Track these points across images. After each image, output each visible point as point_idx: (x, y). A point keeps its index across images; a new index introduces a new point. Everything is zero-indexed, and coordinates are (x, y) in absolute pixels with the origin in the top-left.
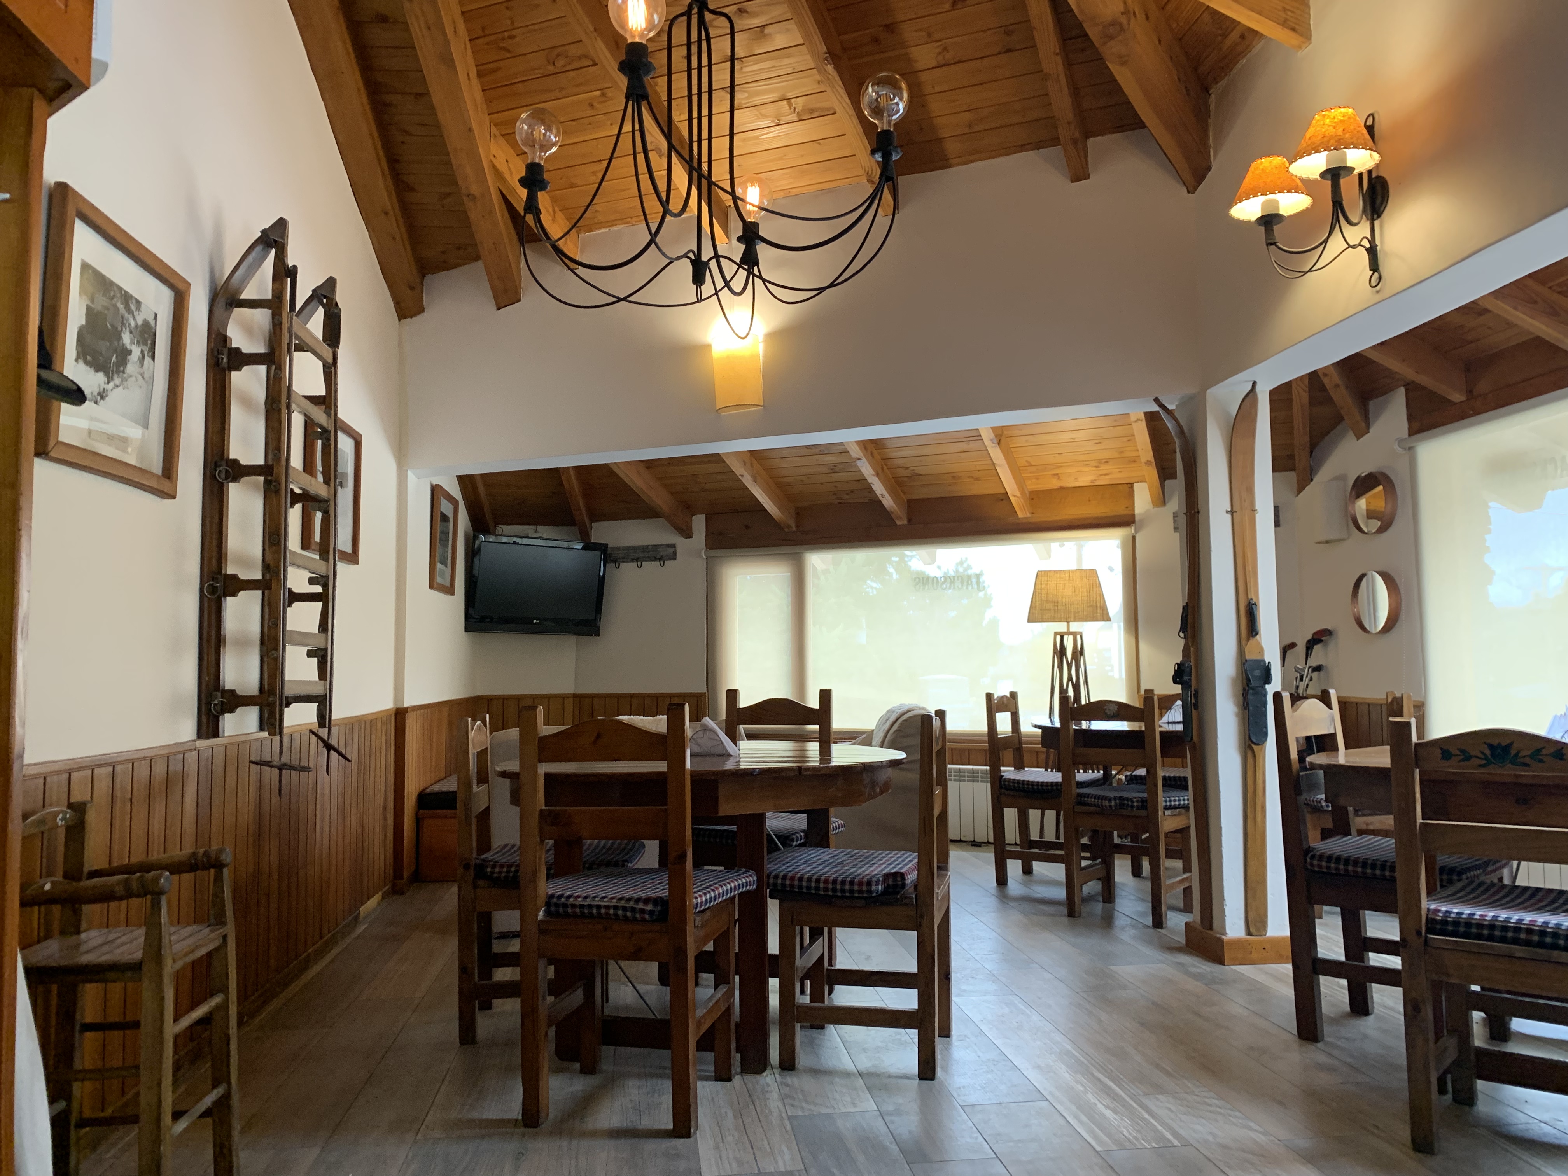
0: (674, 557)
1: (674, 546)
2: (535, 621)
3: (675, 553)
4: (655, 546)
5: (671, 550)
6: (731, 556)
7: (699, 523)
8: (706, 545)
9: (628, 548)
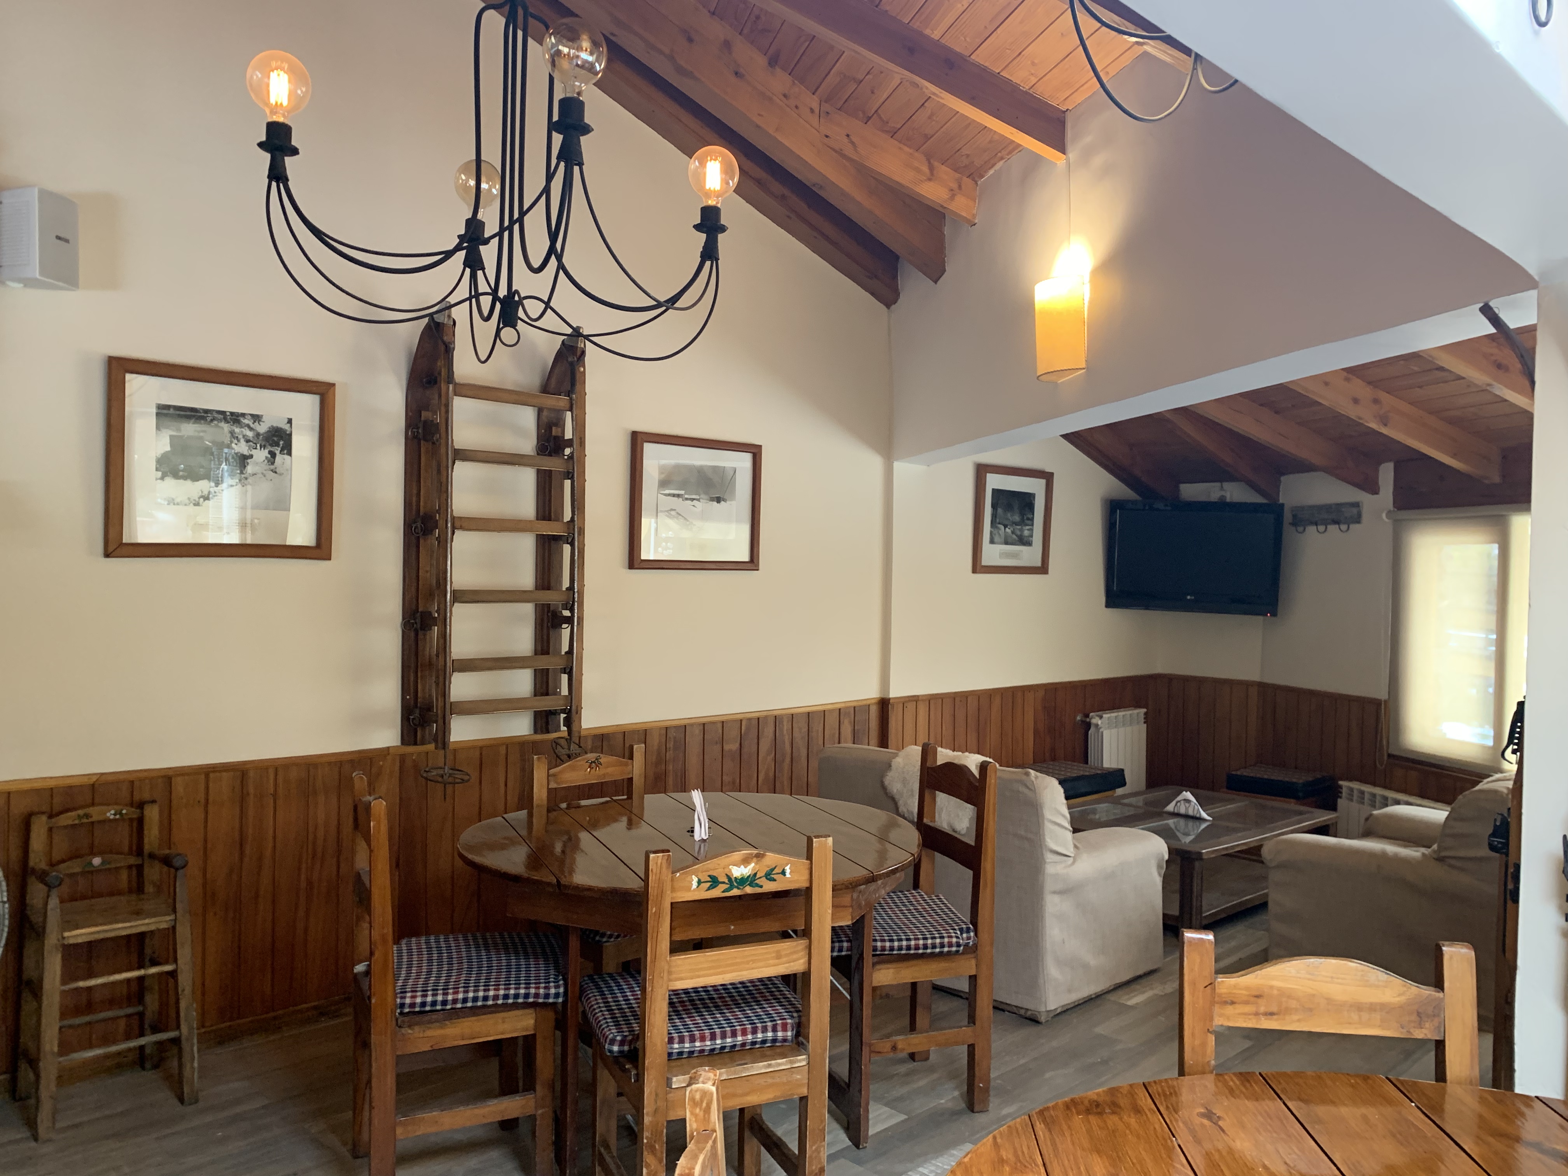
0: (1358, 519)
1: (1356, 505)
2: (1189, 597)
3: (1359, 515)
4: (1338, 504)
5: (1355, 511)
6: (1420, 520)
7: (1386, 474)
8: (1394, 504)
9: (1312, 507)
